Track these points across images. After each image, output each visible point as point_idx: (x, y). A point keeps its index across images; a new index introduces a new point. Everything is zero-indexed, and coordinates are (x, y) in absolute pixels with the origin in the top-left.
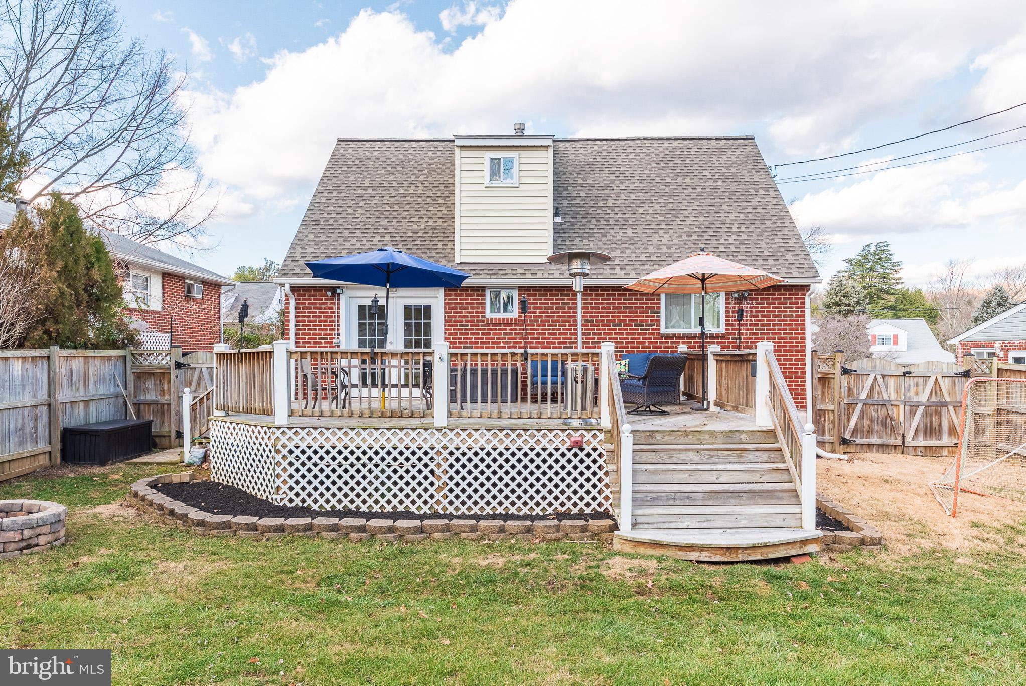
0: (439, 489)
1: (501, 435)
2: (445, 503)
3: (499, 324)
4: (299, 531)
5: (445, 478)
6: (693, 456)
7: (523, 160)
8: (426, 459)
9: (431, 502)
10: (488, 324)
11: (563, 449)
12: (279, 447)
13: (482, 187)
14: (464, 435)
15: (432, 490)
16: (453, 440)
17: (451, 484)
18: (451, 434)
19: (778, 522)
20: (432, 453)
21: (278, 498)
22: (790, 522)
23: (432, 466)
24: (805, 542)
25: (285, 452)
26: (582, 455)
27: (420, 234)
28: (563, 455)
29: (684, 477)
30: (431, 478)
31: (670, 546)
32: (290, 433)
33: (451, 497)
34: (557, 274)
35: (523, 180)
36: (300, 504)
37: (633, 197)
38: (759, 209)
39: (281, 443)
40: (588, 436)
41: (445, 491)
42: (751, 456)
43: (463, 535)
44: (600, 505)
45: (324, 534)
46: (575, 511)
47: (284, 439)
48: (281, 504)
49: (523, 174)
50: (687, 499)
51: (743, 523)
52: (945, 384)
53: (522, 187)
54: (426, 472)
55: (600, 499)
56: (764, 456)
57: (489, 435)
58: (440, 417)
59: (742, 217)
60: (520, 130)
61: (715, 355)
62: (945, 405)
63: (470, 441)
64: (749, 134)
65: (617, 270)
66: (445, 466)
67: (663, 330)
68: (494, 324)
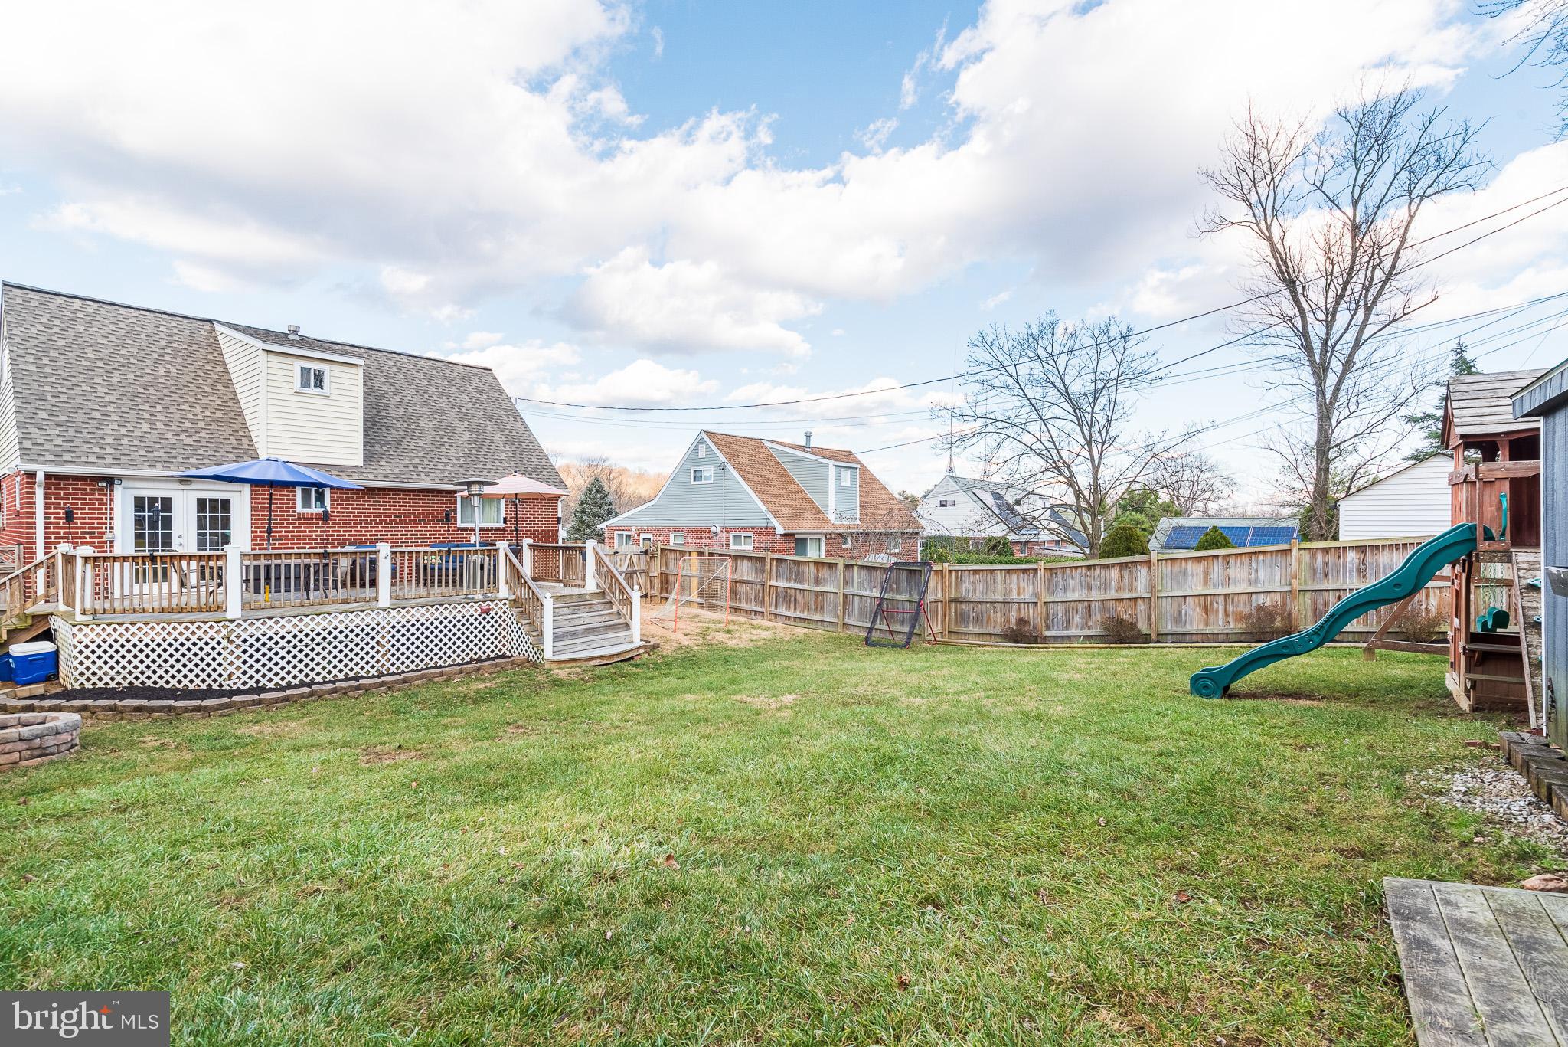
0: (384, 655)
1: (432, 610)
2: (388, 665)
3: (312, 519)
4: (303, 697)
5: (388, 646)
6: (566, 610)
7: (333, 374)
8: (373, 634)
9: (377, 666)
10: (299, 519)
11: (476, 615)
12: (232, 638)
13: (292, 392)
14: (403, 612)
15: (378, 657)
16: (394, 617)
17: (393, 650)
18: (394, 613)
19: (622, 640)
20: (378, 628)
21: (231, 683)
22: (628, 639)
23: (378, 638)
24: (639, 648)
25: (239, 642)
26: (488, 618)
27: (201, 425)
28: (476, 619)
29: (566, 623)
30: (377, 648)
31: (580, 660)
32: (245, 625)
33: (393, 660)
34: (371, 477)
35: (333, 391)
36: (255, 685)
37: (410, 410)
38: (514, 433)
39: (235, 634)
40: (492, 605)
41: (389, 656)
42: (595, 607)
43: (435, 680)
44: (500, 650)
45: (328, 696)
46: (484, 657)
47: (238, 631)
48: (235, 688)
49: (333, 385)
50: (574, 635)
51: (606, 643)
52: (635, 558)
53: (333, 397)
54: (373, 643)
55: (500, 646)
56: (602, 607)
57: (423, 610)
58: (384, 600)
59: (504, 438)
60: (296, 332)
61: (529, 545)
62: (635, 572)
63: (408, 616)
64: (488, 366)
65: (423, 476)
66: (388, 637)
67: (459, 524)
68: (305, 519)
